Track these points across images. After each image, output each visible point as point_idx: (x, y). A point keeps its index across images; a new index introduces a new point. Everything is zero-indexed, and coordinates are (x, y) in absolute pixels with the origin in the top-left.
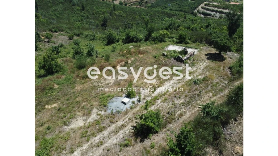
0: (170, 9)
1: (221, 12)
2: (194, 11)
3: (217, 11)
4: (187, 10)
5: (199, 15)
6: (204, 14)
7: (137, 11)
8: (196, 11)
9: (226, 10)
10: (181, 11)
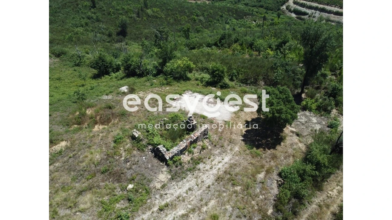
0: (245, 4)
1: (323, 10)
2: (282, 8)
3: (316, 9)
4: (270, 6)
5: (288, 14)
6: (296, 12)
7: (187, 8)
8: (284, 7)
9: (331, 6)
10: (261, 6)
